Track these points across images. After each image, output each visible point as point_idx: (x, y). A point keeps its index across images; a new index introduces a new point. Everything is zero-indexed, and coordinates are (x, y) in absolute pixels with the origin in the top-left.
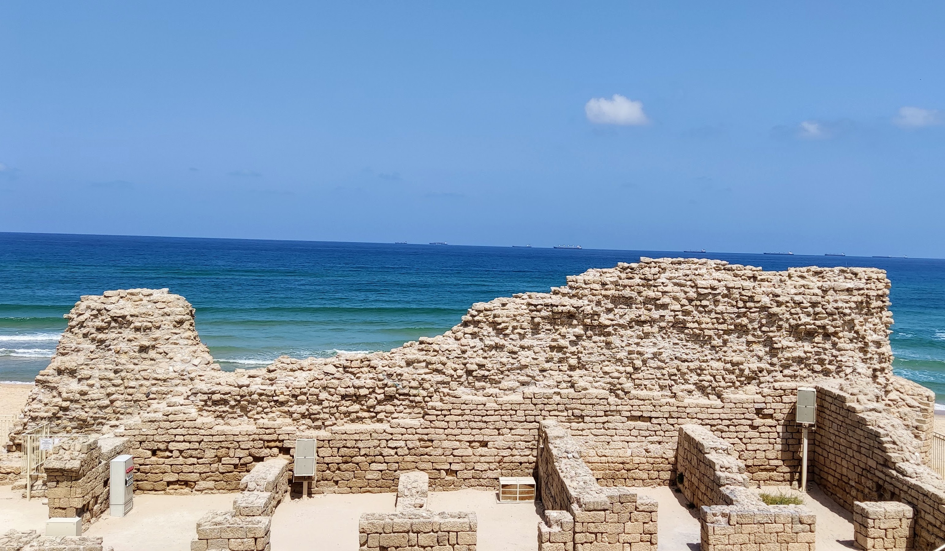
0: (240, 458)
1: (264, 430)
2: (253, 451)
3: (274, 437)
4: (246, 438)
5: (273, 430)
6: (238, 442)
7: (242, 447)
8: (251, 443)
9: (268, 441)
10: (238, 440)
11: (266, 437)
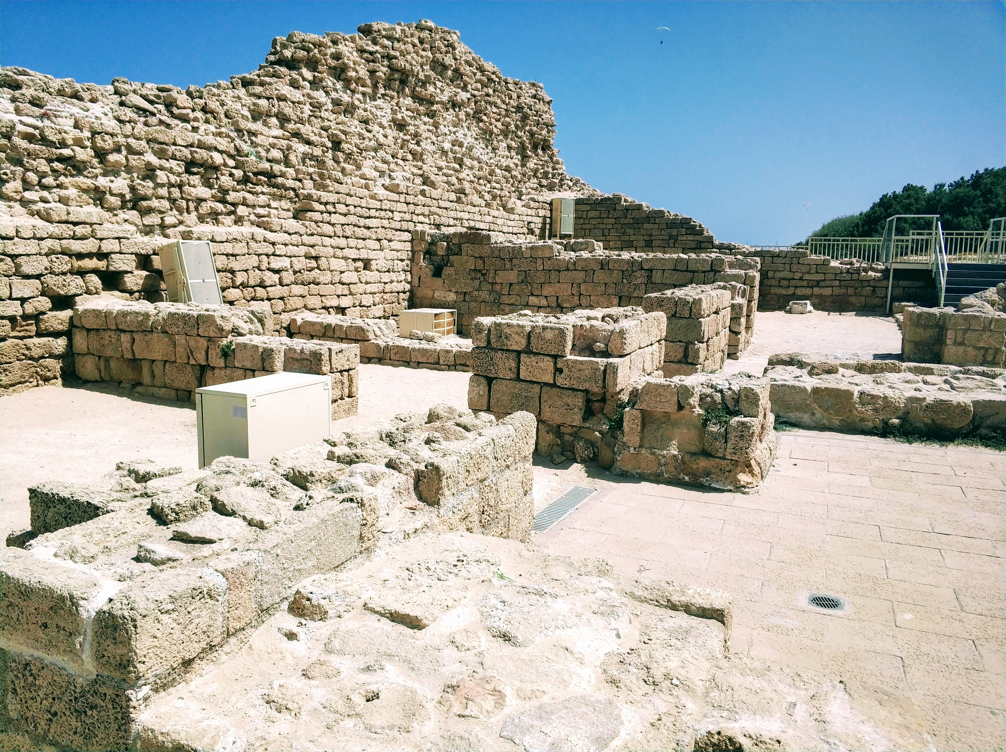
0: (23, 300)
1: (71, 226)
2: (50, 280)
3: (90, 246)
4: (32, 247)
5: (88, 229)
6: (14, 257)
7: (27, 269)
8: (45, 261)
9: (80, 256)
10: (16, 252)
11: (77, 246)
